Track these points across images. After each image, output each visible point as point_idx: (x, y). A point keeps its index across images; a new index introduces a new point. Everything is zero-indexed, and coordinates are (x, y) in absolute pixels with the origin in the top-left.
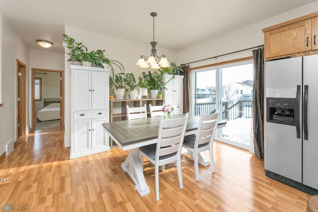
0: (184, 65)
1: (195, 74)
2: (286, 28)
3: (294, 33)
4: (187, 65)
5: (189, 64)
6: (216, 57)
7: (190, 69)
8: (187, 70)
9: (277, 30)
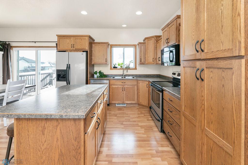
0: (4, 42)
1: (17, 51)
2: (65, 38)
3: (68, 41)
4: (7, 43)
5: (10, 43)
6: (35, 42)
7: (11, 47)
8: (8, 47)
9: (62, 37)
